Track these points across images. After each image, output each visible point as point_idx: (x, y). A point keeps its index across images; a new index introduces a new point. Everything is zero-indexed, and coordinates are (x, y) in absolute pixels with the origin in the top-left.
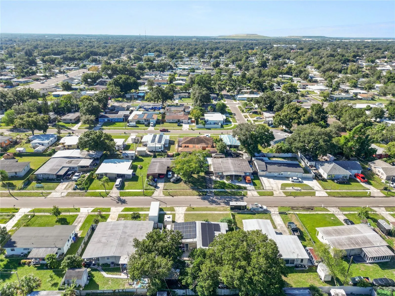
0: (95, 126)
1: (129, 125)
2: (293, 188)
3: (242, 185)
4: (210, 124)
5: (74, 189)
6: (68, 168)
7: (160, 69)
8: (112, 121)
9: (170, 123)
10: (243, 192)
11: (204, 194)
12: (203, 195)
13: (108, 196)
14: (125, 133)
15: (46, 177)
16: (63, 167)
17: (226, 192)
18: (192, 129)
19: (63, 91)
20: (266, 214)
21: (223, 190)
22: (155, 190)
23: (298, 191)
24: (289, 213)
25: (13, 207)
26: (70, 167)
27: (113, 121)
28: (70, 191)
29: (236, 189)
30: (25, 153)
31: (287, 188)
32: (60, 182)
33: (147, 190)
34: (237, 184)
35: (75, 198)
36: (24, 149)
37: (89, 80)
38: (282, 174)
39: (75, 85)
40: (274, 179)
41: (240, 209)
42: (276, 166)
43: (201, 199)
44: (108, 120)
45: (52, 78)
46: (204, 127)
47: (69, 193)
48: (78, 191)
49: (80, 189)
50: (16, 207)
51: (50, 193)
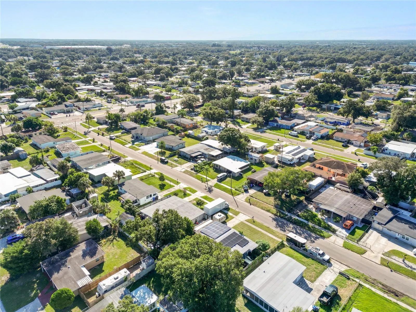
0: (261, 128)
1: (291, 134)
2: (403, 261)
3: (334, 226)
4: (390, 154)
5: (192, 169)
6: (202, 153)
7: (400, 82)
8: (279, 127)
9: (337, 141)
10: (325, 233)
11: (282, 215)
12: (280, 216)
13: (206, 183)
14: (278, 139)
15: (185, 154)
16: (199, 151)
17: (307, 225)
18: (355, 154)
19: (270, 94)
20: (322, 264)
21: (306, 222)
22: (243, 193)
23: (409, 268)
24: (353, 280)
25: (150, 166)
26: (203, 153)
27: (281, 126)
28: (189, 170)
29: (322, 227)
30: (192, 135)
31: (394, 257)
32: (189, 162)
33: (237, 190)
34: (330, 223)
35: (187, 175)
36: (193, 133)
37: (303, 87)
38: (407, 239)
39: (289, 90)
40: (389, 240)
41: (296, 245)
42: (407, 226)
43: (273, 219)
44: (277, 125)
45: (277, 82)
46: (374, 155)
47: (187, 171)
48: (193, 171)
49: (195, 171)
50: (151, 167)
51: (177, 166)
